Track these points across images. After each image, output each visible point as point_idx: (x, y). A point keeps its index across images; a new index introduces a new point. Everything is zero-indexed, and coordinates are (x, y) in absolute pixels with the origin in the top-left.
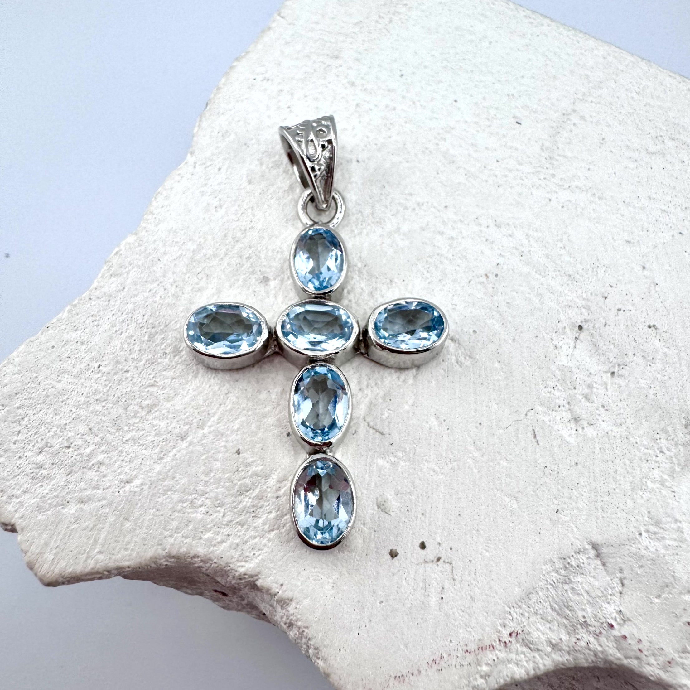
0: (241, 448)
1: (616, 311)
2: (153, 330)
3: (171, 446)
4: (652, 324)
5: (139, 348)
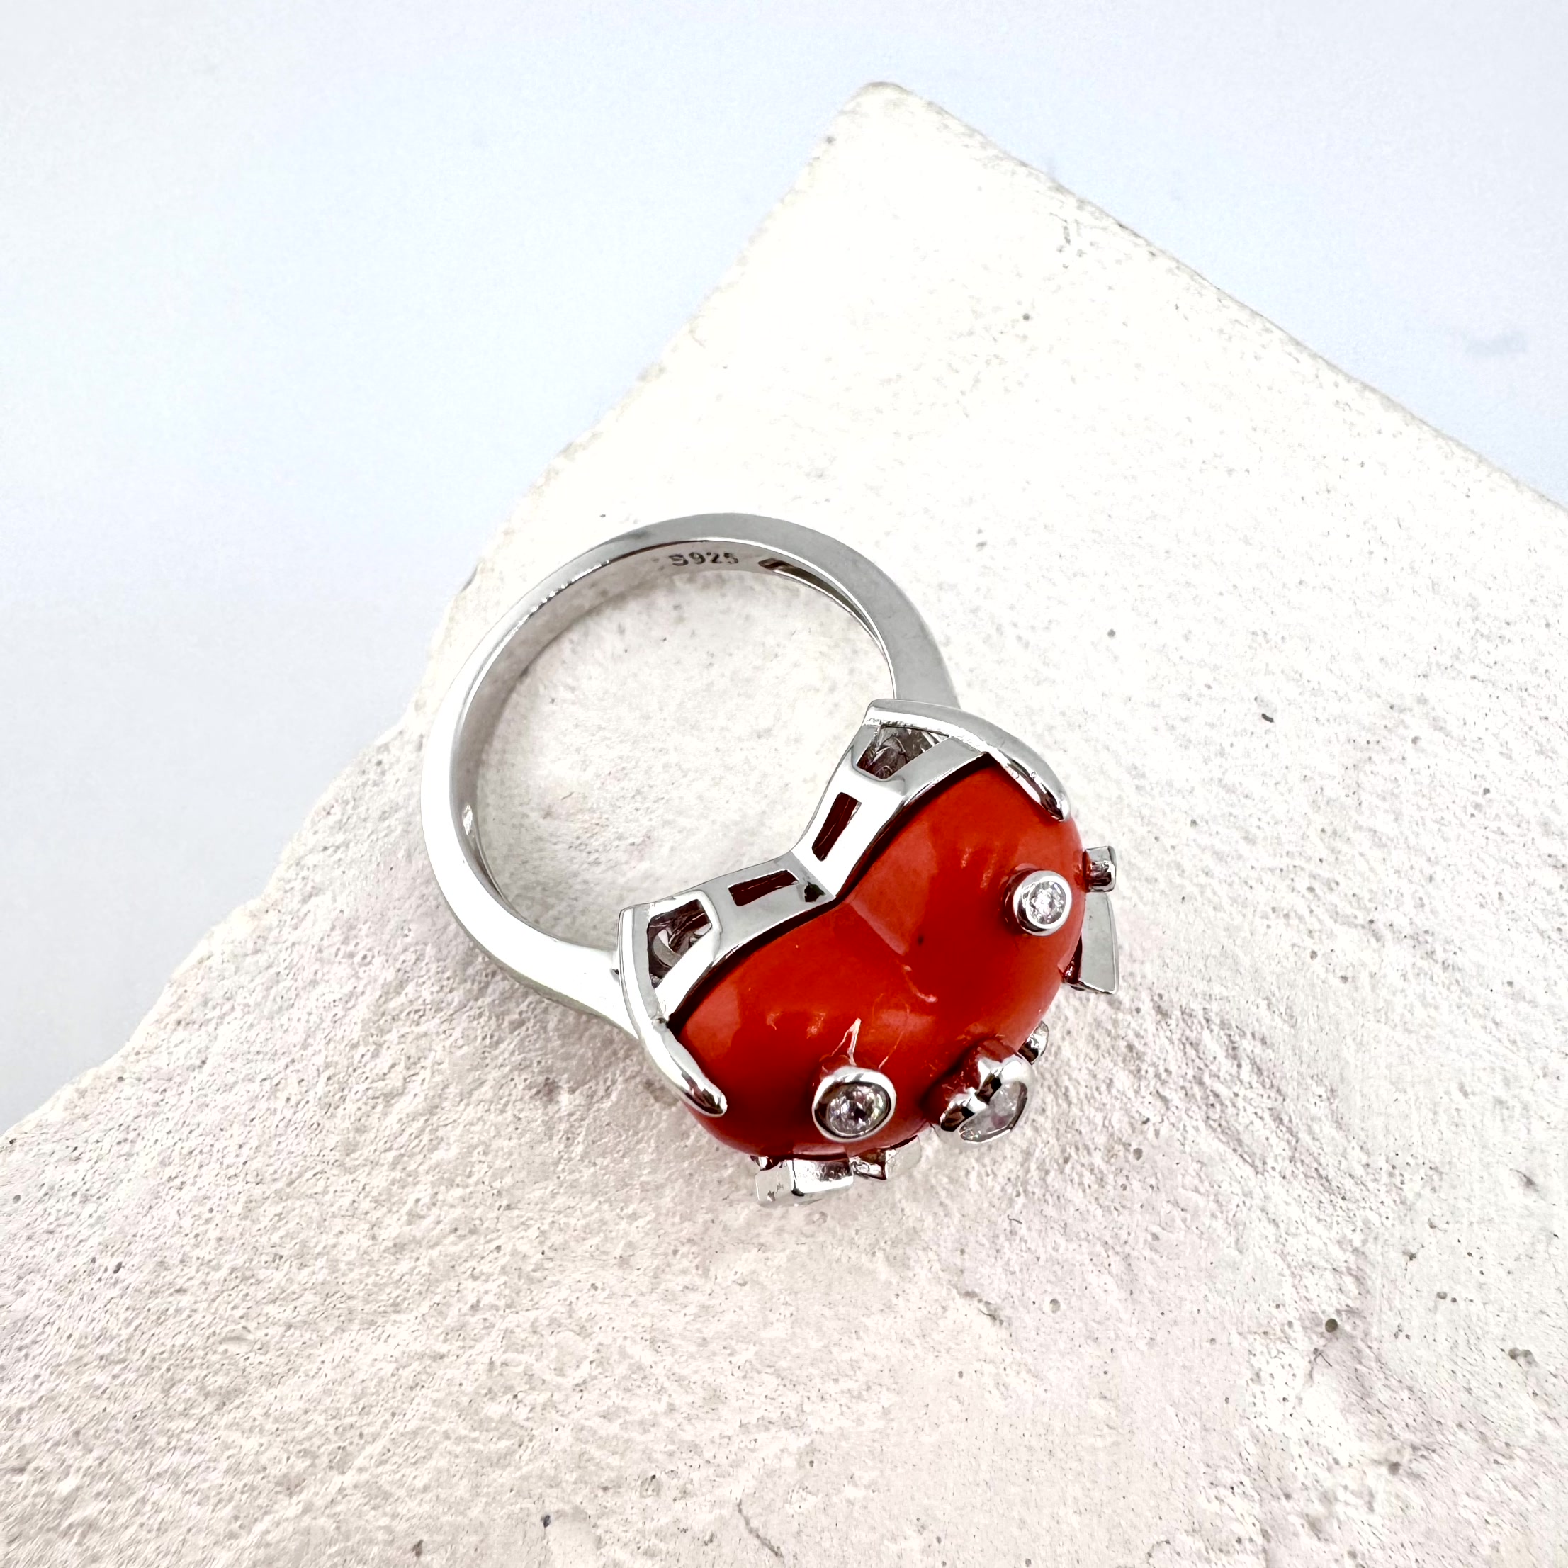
0: (425, 1538)
1: (1433, 1297)
2: (257, 1192)
3: (260, 1507)
4: (1521, 1348)
5: (217, 1234)
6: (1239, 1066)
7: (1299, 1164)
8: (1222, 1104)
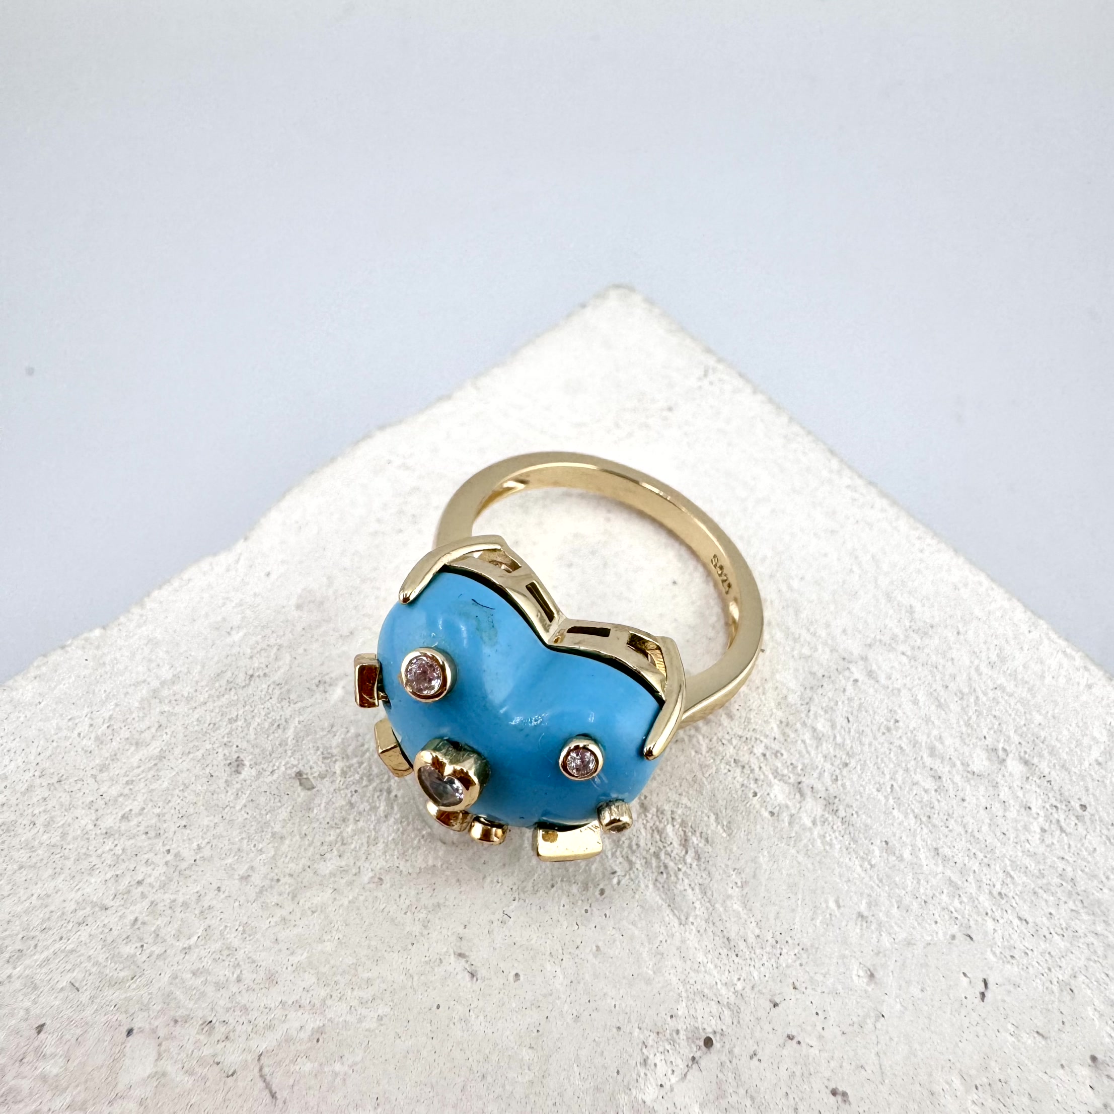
0: (48, 1022)
1: (784, 1037)
4: (841, 1089)
6: (687, 852)
7: (711, 925)
8: (668, 873)
